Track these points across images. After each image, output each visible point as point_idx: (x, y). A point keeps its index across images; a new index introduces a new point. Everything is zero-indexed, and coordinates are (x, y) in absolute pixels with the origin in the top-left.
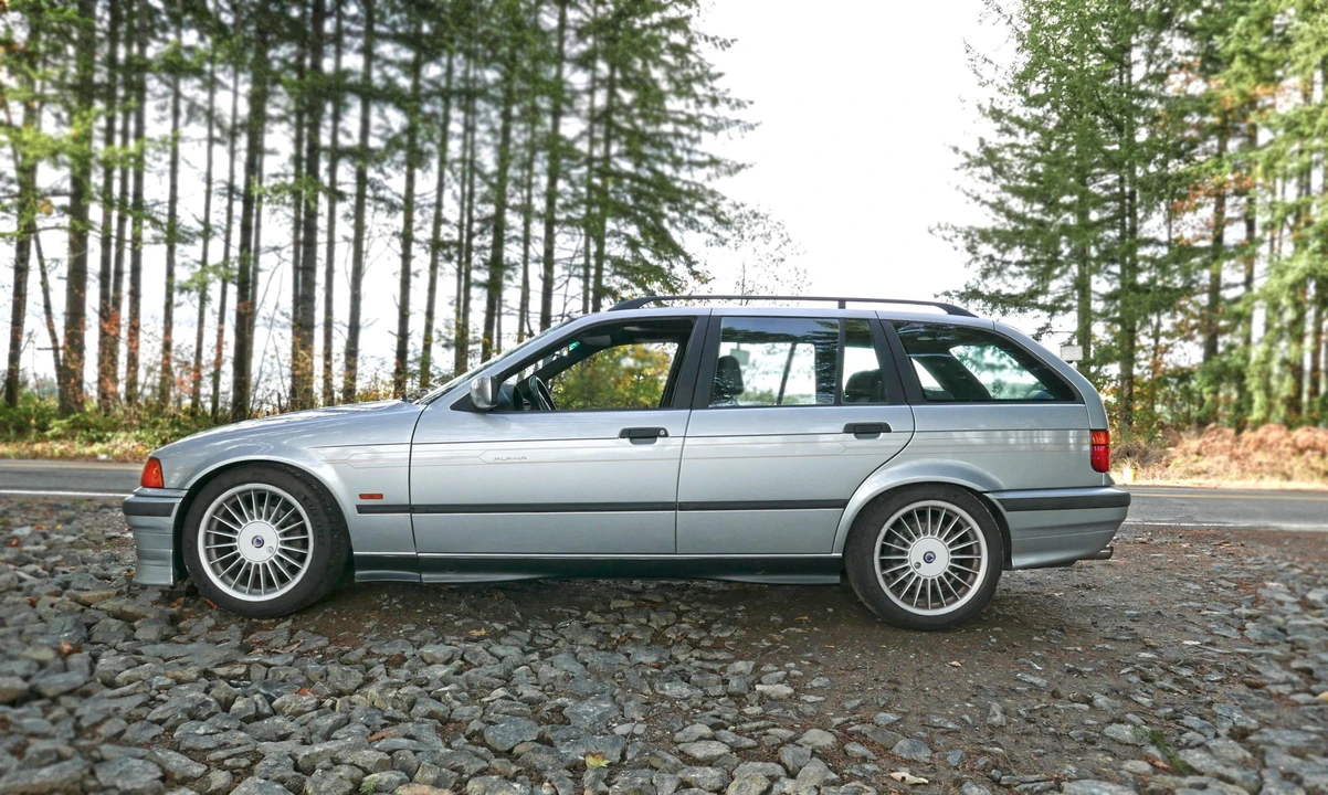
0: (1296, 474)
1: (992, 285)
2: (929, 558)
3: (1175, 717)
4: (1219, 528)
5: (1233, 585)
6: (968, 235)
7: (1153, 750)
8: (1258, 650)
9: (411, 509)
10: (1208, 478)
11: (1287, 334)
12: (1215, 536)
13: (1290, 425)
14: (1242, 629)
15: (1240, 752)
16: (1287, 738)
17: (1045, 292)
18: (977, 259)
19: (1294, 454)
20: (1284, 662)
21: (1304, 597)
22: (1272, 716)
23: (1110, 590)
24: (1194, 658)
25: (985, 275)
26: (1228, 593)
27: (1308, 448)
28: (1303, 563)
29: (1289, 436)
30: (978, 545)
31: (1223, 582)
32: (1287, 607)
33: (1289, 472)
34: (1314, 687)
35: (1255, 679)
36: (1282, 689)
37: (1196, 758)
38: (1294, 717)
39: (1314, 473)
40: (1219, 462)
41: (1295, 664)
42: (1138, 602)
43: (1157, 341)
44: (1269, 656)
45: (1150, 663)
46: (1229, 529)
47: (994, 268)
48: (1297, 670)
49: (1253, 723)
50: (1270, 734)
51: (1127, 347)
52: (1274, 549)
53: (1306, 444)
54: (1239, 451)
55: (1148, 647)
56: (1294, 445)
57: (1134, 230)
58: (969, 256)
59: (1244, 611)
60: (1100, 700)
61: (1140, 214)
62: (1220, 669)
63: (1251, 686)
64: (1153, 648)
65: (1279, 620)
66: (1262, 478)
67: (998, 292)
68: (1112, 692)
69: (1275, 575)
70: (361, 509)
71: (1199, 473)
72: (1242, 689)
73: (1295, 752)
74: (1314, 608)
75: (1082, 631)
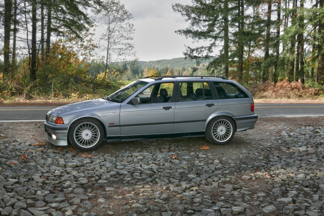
0: (291, 96)
1: (195, 28)
2: (222, 131)
3: (268, 155)
4: (271, 118)
5: (276, 132)
6: (187, 10)
7: (266, 159)
8: (280, 145)
9: (120, 126)
10: (267, 98)
11: (289, 52)
12: (271, 120)
13: (290, 81)
14: (278, 141)
15: (278, 159)
16: (284, 157)
17: (213, 31)
18: (190, 19)
19: (291, 90)
20: (285, 146)
21: (289, 134)
22: (282, 154)
23: (252, 135)
24: (270, 147)
25: (193, 24)
26: (275, 134)
27: (295, 88)
28: (290, 126)
29: (290, 84)
30: (231, 127)
31: (274, 132)
32: (286, 136)
33: (289, 96)
34: (289, 150)
35: (280, 149)
36: (284, 150)
37: (272, 160)
38: (286, 154)
39: (296, 96)
40: (270, 93)
41: (286, 147)
42: (258, 137)
43: (250, 49)
44: (282, 146)
45: (263, 148)
46: (274, 118)
47: (196, 22)
48: (287, 148)
49: (280, 155)
50: (282, 156)
51: (241, 52)
52: (284, 123)
53: (294, 87)
54: (275, 89)
55: (262, 145)
56: (291, 87)
57: (243, 12)
58: (187, 18)
59: (278, 138)
60: (256, 154)
61: (245, 6)
62: (274, 148)
63: (279, 150)
64: (263, 146)
65: (284, 139)
66: (282, 98)
67: (197, 31)
68: (258, 153)
69: (284, 129)
70: (109, 126)
71: (263, 97)
72: (278, 151)
73: (285, 158)
74: (291, 136)
75: (249, 144)
